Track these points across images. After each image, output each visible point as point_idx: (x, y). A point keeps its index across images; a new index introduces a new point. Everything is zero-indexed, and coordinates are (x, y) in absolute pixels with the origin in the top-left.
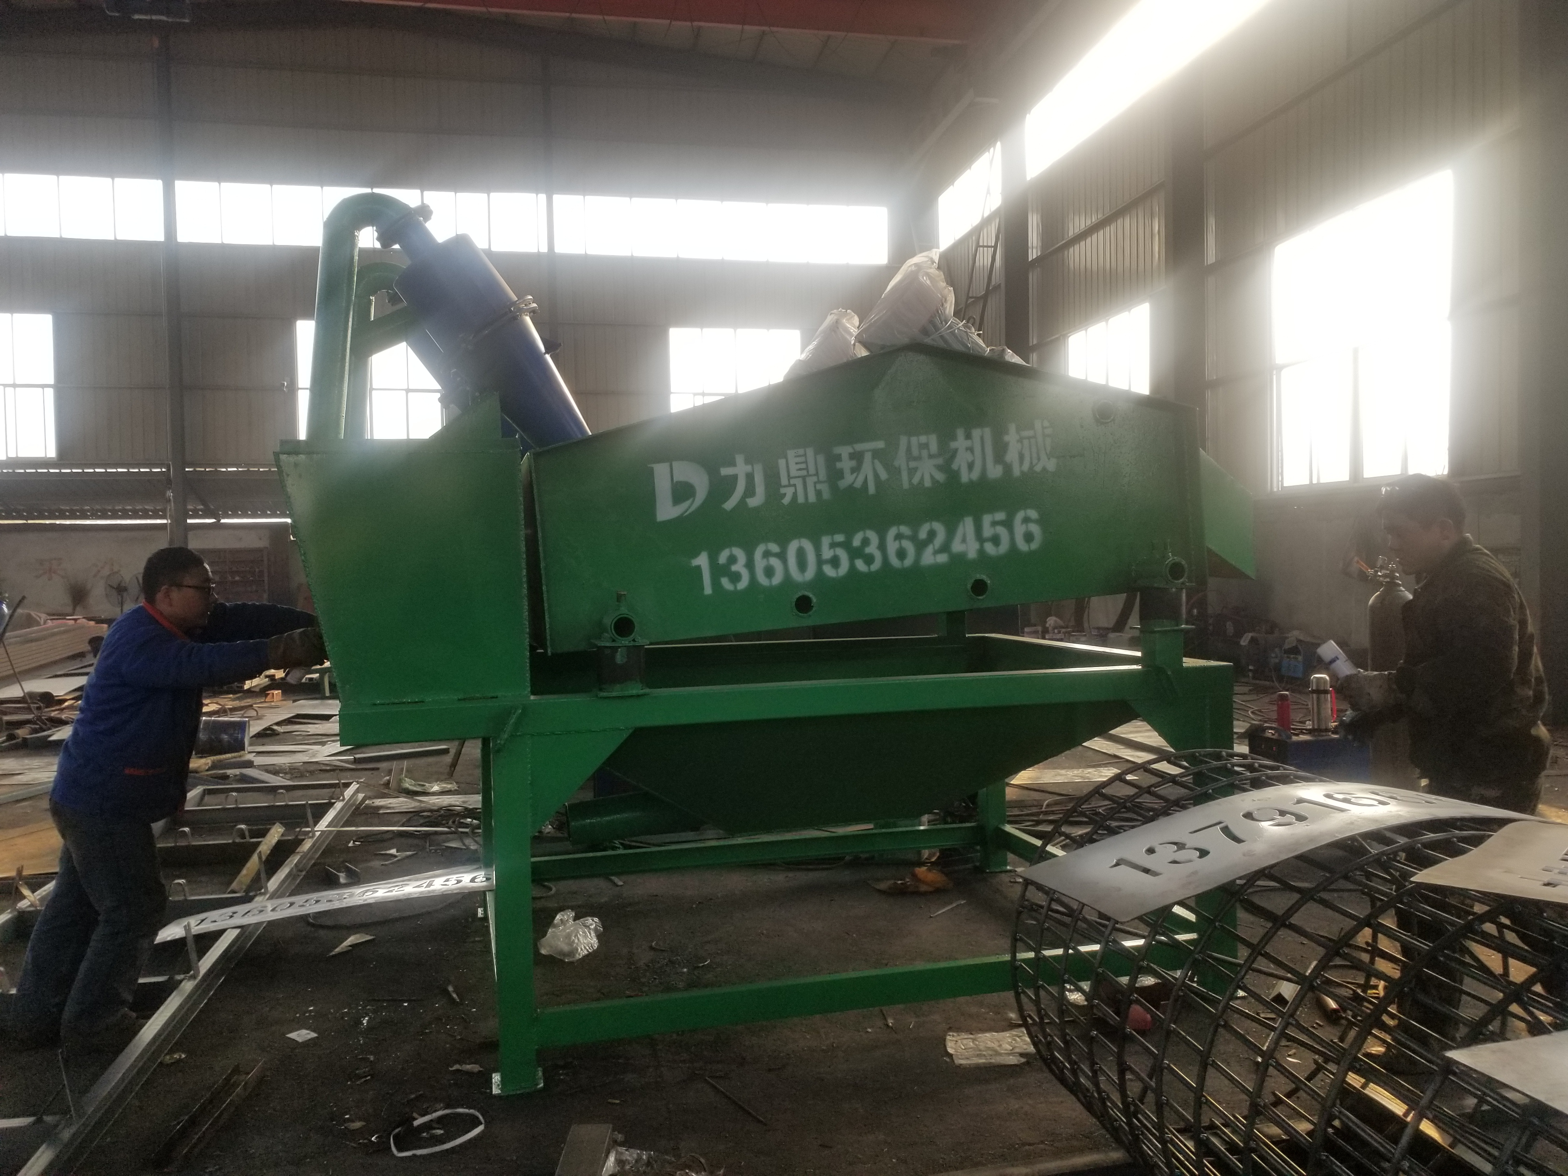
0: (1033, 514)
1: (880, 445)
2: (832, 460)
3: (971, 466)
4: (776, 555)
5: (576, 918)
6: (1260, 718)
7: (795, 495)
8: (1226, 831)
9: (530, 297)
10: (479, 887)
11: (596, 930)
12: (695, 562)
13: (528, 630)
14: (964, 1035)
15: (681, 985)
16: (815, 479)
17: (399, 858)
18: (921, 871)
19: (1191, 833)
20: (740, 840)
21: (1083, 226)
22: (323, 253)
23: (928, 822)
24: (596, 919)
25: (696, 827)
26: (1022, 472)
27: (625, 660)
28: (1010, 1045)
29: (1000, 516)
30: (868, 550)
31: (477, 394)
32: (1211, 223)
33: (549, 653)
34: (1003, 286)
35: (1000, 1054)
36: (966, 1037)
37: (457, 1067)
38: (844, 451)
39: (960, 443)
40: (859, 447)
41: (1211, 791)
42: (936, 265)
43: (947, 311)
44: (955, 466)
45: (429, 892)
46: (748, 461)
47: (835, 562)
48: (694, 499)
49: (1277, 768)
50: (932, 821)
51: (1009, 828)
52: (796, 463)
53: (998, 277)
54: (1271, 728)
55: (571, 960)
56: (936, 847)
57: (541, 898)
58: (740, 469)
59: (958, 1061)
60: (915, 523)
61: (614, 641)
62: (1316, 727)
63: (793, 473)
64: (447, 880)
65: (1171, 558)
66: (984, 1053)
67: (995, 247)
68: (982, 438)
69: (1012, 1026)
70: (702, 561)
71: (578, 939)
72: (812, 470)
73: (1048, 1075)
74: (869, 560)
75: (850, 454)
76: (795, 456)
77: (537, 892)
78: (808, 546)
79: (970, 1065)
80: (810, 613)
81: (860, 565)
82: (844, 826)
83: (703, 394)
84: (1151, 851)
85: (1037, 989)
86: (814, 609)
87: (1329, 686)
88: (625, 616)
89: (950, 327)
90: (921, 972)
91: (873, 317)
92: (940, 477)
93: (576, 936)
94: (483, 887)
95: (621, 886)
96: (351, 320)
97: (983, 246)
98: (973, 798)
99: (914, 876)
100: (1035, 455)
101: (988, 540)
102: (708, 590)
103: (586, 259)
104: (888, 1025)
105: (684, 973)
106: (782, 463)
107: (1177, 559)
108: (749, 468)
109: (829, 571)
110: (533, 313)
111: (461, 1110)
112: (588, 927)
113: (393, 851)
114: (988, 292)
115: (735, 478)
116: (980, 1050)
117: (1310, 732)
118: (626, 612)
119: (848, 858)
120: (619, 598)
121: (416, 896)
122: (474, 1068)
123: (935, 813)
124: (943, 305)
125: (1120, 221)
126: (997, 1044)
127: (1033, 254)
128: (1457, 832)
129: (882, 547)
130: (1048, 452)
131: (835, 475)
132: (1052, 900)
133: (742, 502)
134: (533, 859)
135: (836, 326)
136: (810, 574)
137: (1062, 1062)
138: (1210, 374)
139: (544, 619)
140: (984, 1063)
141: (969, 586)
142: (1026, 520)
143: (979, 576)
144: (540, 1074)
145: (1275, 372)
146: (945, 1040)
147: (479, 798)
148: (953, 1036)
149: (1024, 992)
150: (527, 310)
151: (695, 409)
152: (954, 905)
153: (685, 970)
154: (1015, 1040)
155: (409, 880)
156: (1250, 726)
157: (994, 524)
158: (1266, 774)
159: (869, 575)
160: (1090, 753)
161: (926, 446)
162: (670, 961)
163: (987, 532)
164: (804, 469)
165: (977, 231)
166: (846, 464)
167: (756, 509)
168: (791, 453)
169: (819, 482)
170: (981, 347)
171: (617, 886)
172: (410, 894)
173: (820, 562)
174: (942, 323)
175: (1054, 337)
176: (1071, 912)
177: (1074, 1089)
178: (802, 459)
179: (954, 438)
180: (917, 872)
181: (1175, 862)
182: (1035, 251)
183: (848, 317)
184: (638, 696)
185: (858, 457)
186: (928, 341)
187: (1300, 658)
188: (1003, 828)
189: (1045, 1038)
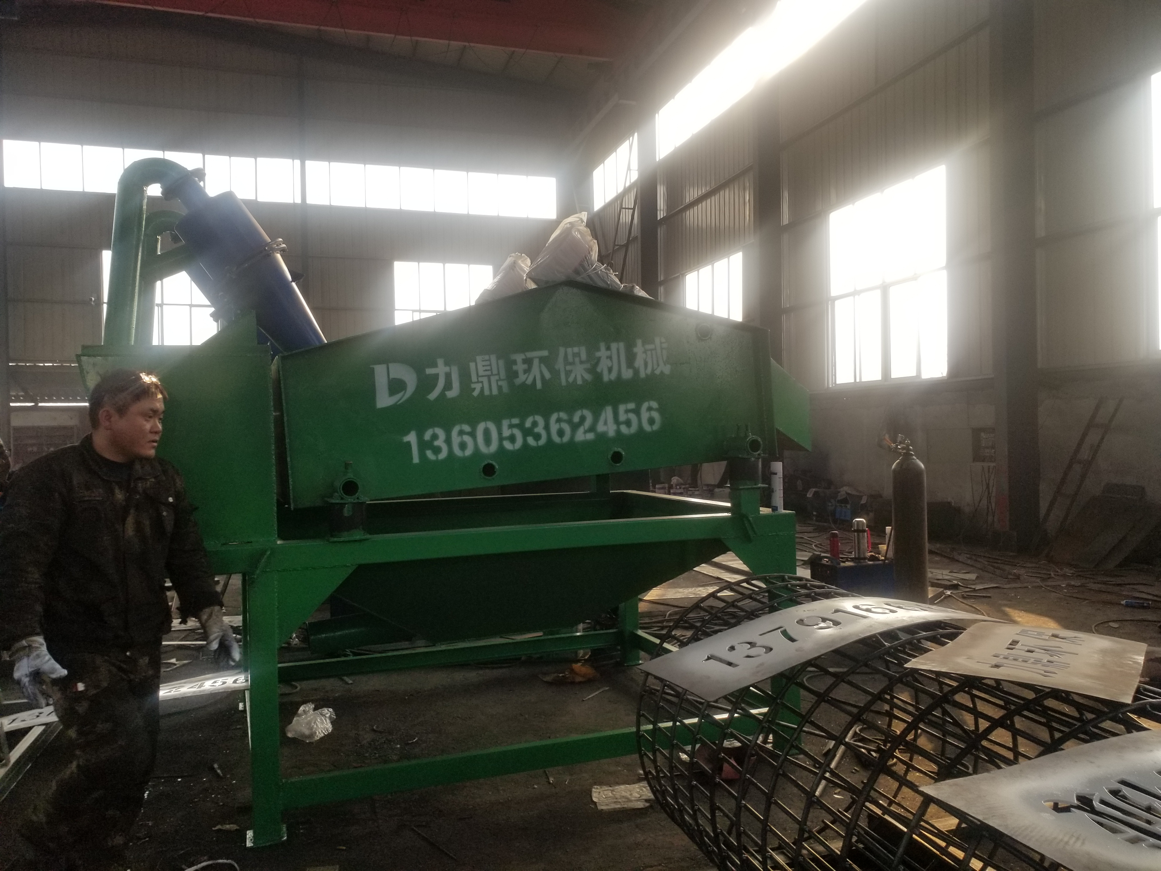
0: (654, 404)
1: (545, 353)
2: (510, 364)
3: (610, 370)
4: (468, 434)
5: (315, 709)
6: (820, 550)
7: (482, 389)
8: (785, 633)
9: (280, 240)
10: (240, 687)
11: (330, 718)
12: (406, 439)
13: (275, 491)
14: (605, 788)
15: (395, 758)
16: (497, 377)
17: (178, 666)
18: (577, 666)
19: (761, 635)
20: (443, 647)
21: (696, 196)
22: (118, 200)
23: (583, 629)
24: (331, 710)
25: (409, 638)
26: (646, 374)
27: (351, 513)
28: (639, 794)
29: (631, 406)
30: (536, 430)
31: (239, 312)
32: (786, 195)
33: (292, 508)
34: (639, 237)
35: (631, 801)
36: (607, 789)
37: (219, 827)
38: (519, 358)
39: (602, 353)
40: (530, 355)
41: (776, 604)
42: (584, 224)
43: (593, 258)
44: (599, 370)
45: (200, 691)
46: (447, 364)
47: (512, 439)
48: (405, 393)
49: (823, 587)
50: (587, 628)
51: (640, 633)
52: (483, 366)
53: (636, 231)
54: (826, 557)
55: (311, 741)
56: (587, 648)
57: (289, 694)
58: (441, 369)
59: (600, 807)
60: (571, 409)
61: (342, 499)
62: (857, 556)
63: (481, 373)
64: (215, 682)
65: (751, 437)
66: (619, 800)
67: (634, 209)
68: (618, 350)
69: (640, 780)
70: (412, 438)
71: (317, 725)
72: (495, 372)
73: (664, 816)
74: (537, 437)
75: (523, 359)
76: (483, 361)
77: (286, 690)
78: (492, 427)
79: (608, 809)
80: (494, 476)
81: (531, 441)
82: (521, 634)
83: (420, 311)
84: (732, 648)
85: (654, 752)
86: (496, 474)
87: (865, 527)
88: (351, 480)
89: (595, 269)
90: (575, 742)
91: (540, 260)
92: (588, 377)
93: (315, 723)
94: (243, 687)
95: (352, 683)
96: (140, 254)
97: (625, 208)
98: (615, 610)
99: (572, 671)
100: (655, 362)
101: (623, 423)
102: (416, 460)
103: (330, 209)
104: (550, 783)
105: (397, 748)
106: (472, 365)
107: (755, 437)
108: (447, 369)
109: (508, 445)
110: (283, 251)
111: (220, 861)
112: (324, 716)
113: (173, 661)
114: (629, 241)
115: (436, 377)
116: (617, 799)
117: (852, 560)
118: (352, 476)
119: (523, 658)
120: (347, 466)
121: (189, 695)
122: (233, 827)
123: (587, 622)
124: (589, 253)
125: (722, 193)
126: (629, 793)
127: (661, 215)
128: (941, 631)
129: (547, 427)
130: (665, 360)
131: (512, 375)
132: (665, 685)
133: (442, 394)
134: (280, 665)
135: (514, 266)
136: (494, 447)
137: (672, 805)
138: (785, 303)
139: (288, 481)
140: (619, 808)
141: (610, 456)
142: (650, 409)
143: (616, 449)
144: (284, 829)
145: (830, 302)
146: (591, 792)
147: (240, 618)
148: (597, 788)
149: (645, 754)
150: (278, 249)
151: (413, 322)
152: (601, 690)
153: (399, 746)
154: (642, 790)
155: (185, 683)
156: (812, 555)
157: (627, 411)
158: (814, 592)
159: (539, 448)
160: (700, 576)
161: (578, 355)
162: (387, 739)
163: (622, 417)
164: (488, 370)
165: (620, 198)
166: (520, 367)
167: (453, 399)
168: (479, 358)
169: (500, 380)
170: (617, 284)
171: (348, 684)
172: (185, 693)
173: (501, 439)
174: (589, 266)
175: (676, 275)
176: (678, 695)
177: (682, 825)
178: (488, 363)
179: (598, 349)
180: (573, 667)
181: (748, 657)
182: (662, 213)
183: (523, 259)
184: (360, 541)
185: (528, 362)
186: (579, 279)
187: (849, 506)
188: (636, 632)
189: (661, 788)
